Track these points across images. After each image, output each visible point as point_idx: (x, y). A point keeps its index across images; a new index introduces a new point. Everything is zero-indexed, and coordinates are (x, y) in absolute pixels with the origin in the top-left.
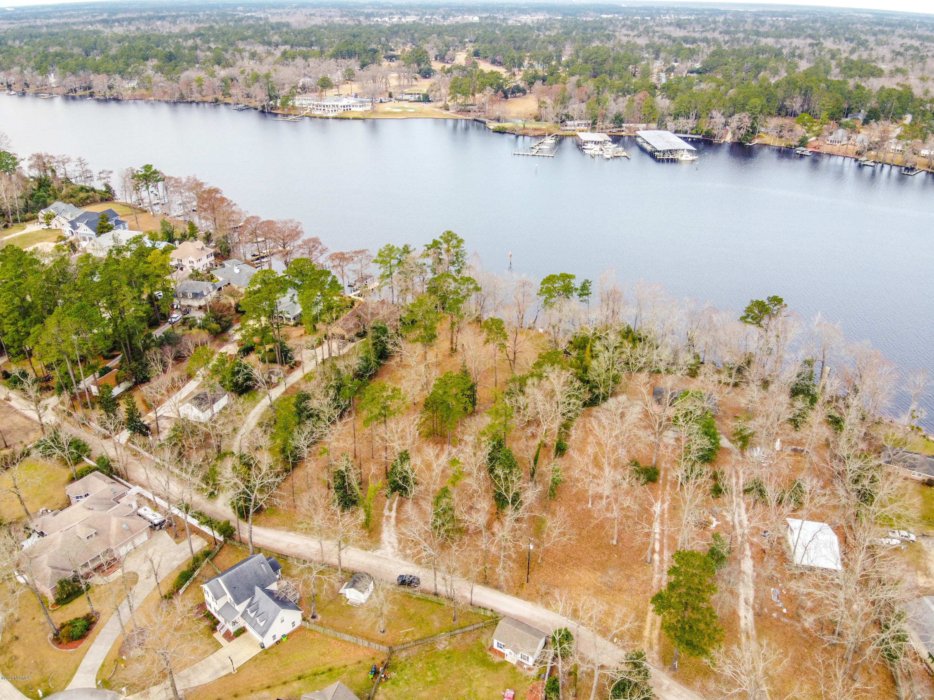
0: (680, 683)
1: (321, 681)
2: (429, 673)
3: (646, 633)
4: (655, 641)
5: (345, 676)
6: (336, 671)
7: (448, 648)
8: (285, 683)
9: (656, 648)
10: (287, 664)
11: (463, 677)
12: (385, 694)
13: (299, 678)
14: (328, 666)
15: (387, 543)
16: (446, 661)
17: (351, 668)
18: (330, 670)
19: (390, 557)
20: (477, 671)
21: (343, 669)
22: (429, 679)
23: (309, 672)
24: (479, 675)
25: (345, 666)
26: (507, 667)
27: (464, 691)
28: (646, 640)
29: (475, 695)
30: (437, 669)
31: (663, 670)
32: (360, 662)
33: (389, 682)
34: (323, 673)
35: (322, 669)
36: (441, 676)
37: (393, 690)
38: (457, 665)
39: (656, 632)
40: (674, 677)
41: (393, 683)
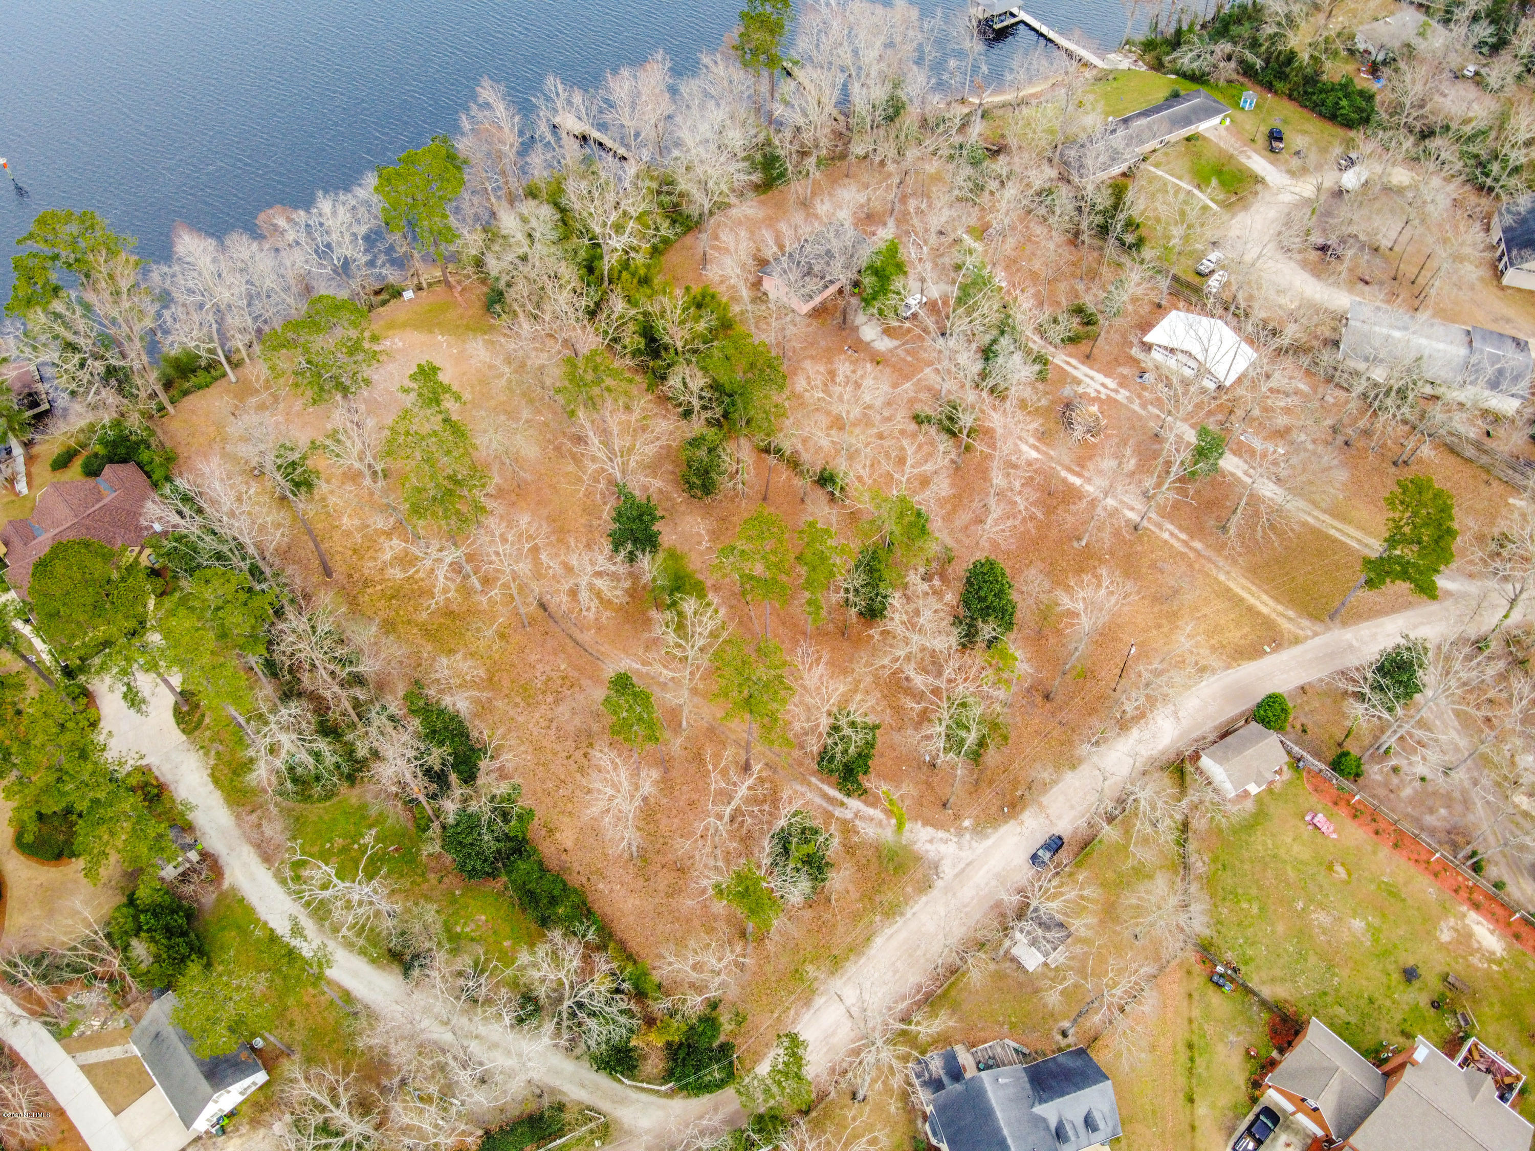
0: (1355, 624)
1: (1208, 1068)
2: (1245, 905)
3: (1264, 610)
4: (1280, 608)
5: (1209, 1029)
6: (1195, 1039)
7: (1205, 858)
8: (1193, 1128)
9: (1291, 613)
10: (1154, 1112)
11: (1266, 865)
12: (1263, 983)
13: (1191, 1101)
14: (1181, 1048)
15: (928, 846)
16: (1230, 873)
17: (1196, 1013)
18: (1190, 1046)
19: (967, 855)
20: (1260, 842)
21: (1195, 1026)
22: (1255, 910)
23: (1182, 1081)
24: (1269, 842)
25: (1190, 1021)
26: (1267, 799)
27: (1291, 874)
28: (1274, 616)
29: (1302, 862)
30: (1240, 891)
31: (1329, 629)
32: (1190, 995)
33: (1243, 969)
34: (1192, 1060)
35: (1183, 1057)
36: (1254, 891)
37: (1258, 968)
38: (1242, 862)
39: (1265, 597)
40: (1344, 624)
41: (1246, 963)
